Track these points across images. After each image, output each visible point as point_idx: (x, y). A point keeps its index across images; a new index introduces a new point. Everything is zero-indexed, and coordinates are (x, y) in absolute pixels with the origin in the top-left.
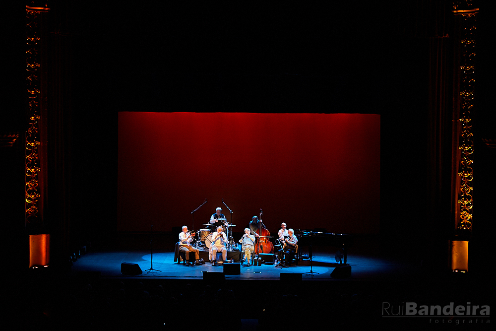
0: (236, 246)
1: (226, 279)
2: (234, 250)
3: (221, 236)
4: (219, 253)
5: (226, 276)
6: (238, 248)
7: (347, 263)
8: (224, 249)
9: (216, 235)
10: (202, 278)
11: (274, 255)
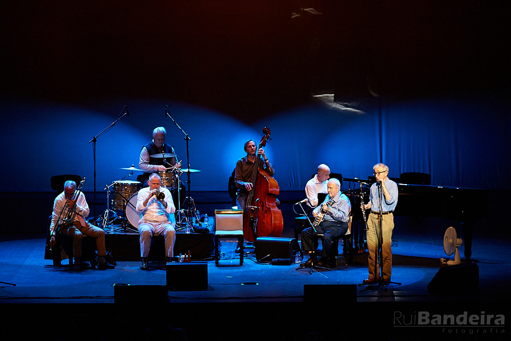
0: (202, 220)
1: (172, 301)
2: (196, 229)
3: (161, 196)
4: (157, 239)
5: (171, 294)
6: (207, 224)
7: (473, 256)
8: (170, 228)
9: (147, 195)
10: (113, 301)
11: (295, 242)
